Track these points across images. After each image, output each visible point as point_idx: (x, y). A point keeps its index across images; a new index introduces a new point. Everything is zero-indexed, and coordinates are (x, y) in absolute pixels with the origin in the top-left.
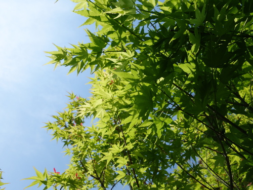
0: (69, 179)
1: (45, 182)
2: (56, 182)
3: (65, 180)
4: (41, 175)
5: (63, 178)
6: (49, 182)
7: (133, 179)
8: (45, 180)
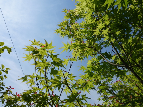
0: (80, 45)
1: (69, 48)
2: (74, 48)
3: (78, 45)
4: (66, 46)
5: (77, 45)
6: (71, 48)
7: (113, 39)
8: (69, 47)
